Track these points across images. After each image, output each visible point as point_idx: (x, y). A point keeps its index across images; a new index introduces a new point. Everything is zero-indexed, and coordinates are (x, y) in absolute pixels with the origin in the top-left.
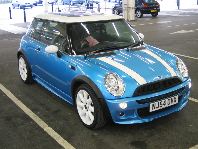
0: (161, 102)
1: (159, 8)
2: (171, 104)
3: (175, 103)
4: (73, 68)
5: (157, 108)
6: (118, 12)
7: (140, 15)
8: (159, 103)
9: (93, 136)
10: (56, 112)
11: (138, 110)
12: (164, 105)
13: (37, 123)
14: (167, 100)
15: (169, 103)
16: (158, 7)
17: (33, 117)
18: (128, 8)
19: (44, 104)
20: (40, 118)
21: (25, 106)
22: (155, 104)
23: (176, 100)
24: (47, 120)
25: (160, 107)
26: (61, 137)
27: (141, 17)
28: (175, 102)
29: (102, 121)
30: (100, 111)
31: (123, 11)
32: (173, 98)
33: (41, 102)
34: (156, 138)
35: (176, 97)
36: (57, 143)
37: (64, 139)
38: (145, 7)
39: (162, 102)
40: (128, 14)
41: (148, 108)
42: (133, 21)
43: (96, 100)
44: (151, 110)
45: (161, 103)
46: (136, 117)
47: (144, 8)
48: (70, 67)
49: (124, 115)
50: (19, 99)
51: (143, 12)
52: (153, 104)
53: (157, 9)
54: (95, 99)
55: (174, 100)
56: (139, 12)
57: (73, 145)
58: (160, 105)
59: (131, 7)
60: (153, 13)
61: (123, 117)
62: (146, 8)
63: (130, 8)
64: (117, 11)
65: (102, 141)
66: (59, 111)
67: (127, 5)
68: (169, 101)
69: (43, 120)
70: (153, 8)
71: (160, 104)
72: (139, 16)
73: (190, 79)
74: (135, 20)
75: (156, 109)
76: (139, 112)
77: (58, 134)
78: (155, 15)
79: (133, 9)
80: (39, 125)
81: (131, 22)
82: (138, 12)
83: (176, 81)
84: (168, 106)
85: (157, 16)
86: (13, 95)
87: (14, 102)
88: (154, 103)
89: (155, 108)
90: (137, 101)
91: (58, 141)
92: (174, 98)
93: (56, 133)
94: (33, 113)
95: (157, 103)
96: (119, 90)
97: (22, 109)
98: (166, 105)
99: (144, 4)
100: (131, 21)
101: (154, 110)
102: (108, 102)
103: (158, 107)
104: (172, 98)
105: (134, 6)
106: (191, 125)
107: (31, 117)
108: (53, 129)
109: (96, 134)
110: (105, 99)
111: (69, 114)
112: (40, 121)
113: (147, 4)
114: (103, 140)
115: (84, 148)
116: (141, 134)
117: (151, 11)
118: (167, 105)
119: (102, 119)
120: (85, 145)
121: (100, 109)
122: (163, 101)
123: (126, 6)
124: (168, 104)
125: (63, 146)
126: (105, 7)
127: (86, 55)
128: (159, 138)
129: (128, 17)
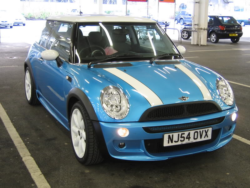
0: (182, 134)
1: (241, 32)
2: (199, 140)
3: (206, 139)
4: (70, 79)
5: (175, 142)
6: (187, 35)
7: (215, 40)
8: (179, 134)
9: (83, 173)
10: (49, 140)
11: (146, 141)
12: (188, 139)
13: (18, 150)
14: (192, 133)
15: (196, 137)
16: (241, 30)
17: (18, 143)
18: (199, 29)
19: (40, 130)
20: (25, 145)
21: (15, 129)
22: (173, 135)
23: (207, 134)
24: (33, 148)
25: (181, 141)
26: (39, 170)
27: (217, 42)
28: (206, 136)
29: (96, 153)
30: (94, 138)
31: (192, 32)
32: (203, 131)
33: (38, 127)
34: (169, 186)
35: (208, 130)
36: (31, 177)
37: (41, 173)
38: (222, 29)
39: (184, 134)
40: (198, 37)
41: (162, 140)
42: (204, 46)
43: (89, 122)
44: (166, 144)
45: (183, 136)
46: (143, 151)
47: (221, 31)
48: (67, 77)
49: (125, 147)
50: (12, 122)
51: (219, 36)
52: (169, 136)
53: (239, 33)
54: (88, 120)
55: (204, 134)
56: (214, 35)
57: (48, 182)
58: (180, 139)
59: (203, 28)
60: (232, 38)
61: (124, 149)
62: (223, 31)
63: (201, 29)
64: (186, 33)
65: (91, 181)
66: (55, 139)
67: (198, 25)
68: (196, 134)
69: (27, 148)
70: (233, 31)
71: (181, 137)
72: (213, 40)
73: (236, 109)
74: (207, 45)
75: (174, 144)
76: (149, 145)
77: (37, 166)
78: (235, 40)
79: (206, 30)
80: (19, 153)
81: (201, 47)
82: (212, 36)
83: (211, 107)
84: (195, 141)
85: (238, 42)
86: (8, 116)
87: (4, 124)
88: (171, 135)
89: (172, 142)
90: (144, 128)
91: (32, 175)
92: (205, 130)
93: (36, 164)
94: (20, 139)
95: (175, 135)
96: (121, 111)
97: (9, 133)
98: (190, 139)
99: (221, 26)
100: (201, 45)
101: (170, 144)
102: (102, 125)
103: (177, 140)
104: (201, 130)
105: (206, 27)
106: (228, 174)
107: (15, 143)
108: (35, 159)
109: (87, 171)
110: (99, 121)
111: (66, 144)
112: (23, 148)
113: (225, 25)
114: (93, 180)
115: (62, 187)
116: (150, 178)
117: (230, 35)
118: (192, 140)
119: (96, 150)
120: (66, 183)
121: (93, 136)
122: (186, 133)
123: (196, 27)
124: (194, 139)
125: (35, 181)
126: (173, 28)
127: (91, 64)
128: (174, 185)
129: (198, 41)
